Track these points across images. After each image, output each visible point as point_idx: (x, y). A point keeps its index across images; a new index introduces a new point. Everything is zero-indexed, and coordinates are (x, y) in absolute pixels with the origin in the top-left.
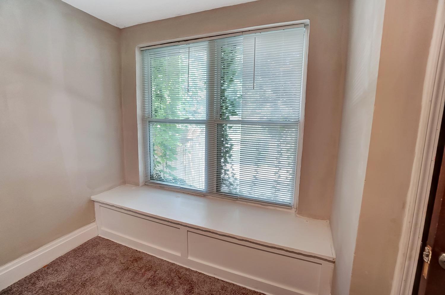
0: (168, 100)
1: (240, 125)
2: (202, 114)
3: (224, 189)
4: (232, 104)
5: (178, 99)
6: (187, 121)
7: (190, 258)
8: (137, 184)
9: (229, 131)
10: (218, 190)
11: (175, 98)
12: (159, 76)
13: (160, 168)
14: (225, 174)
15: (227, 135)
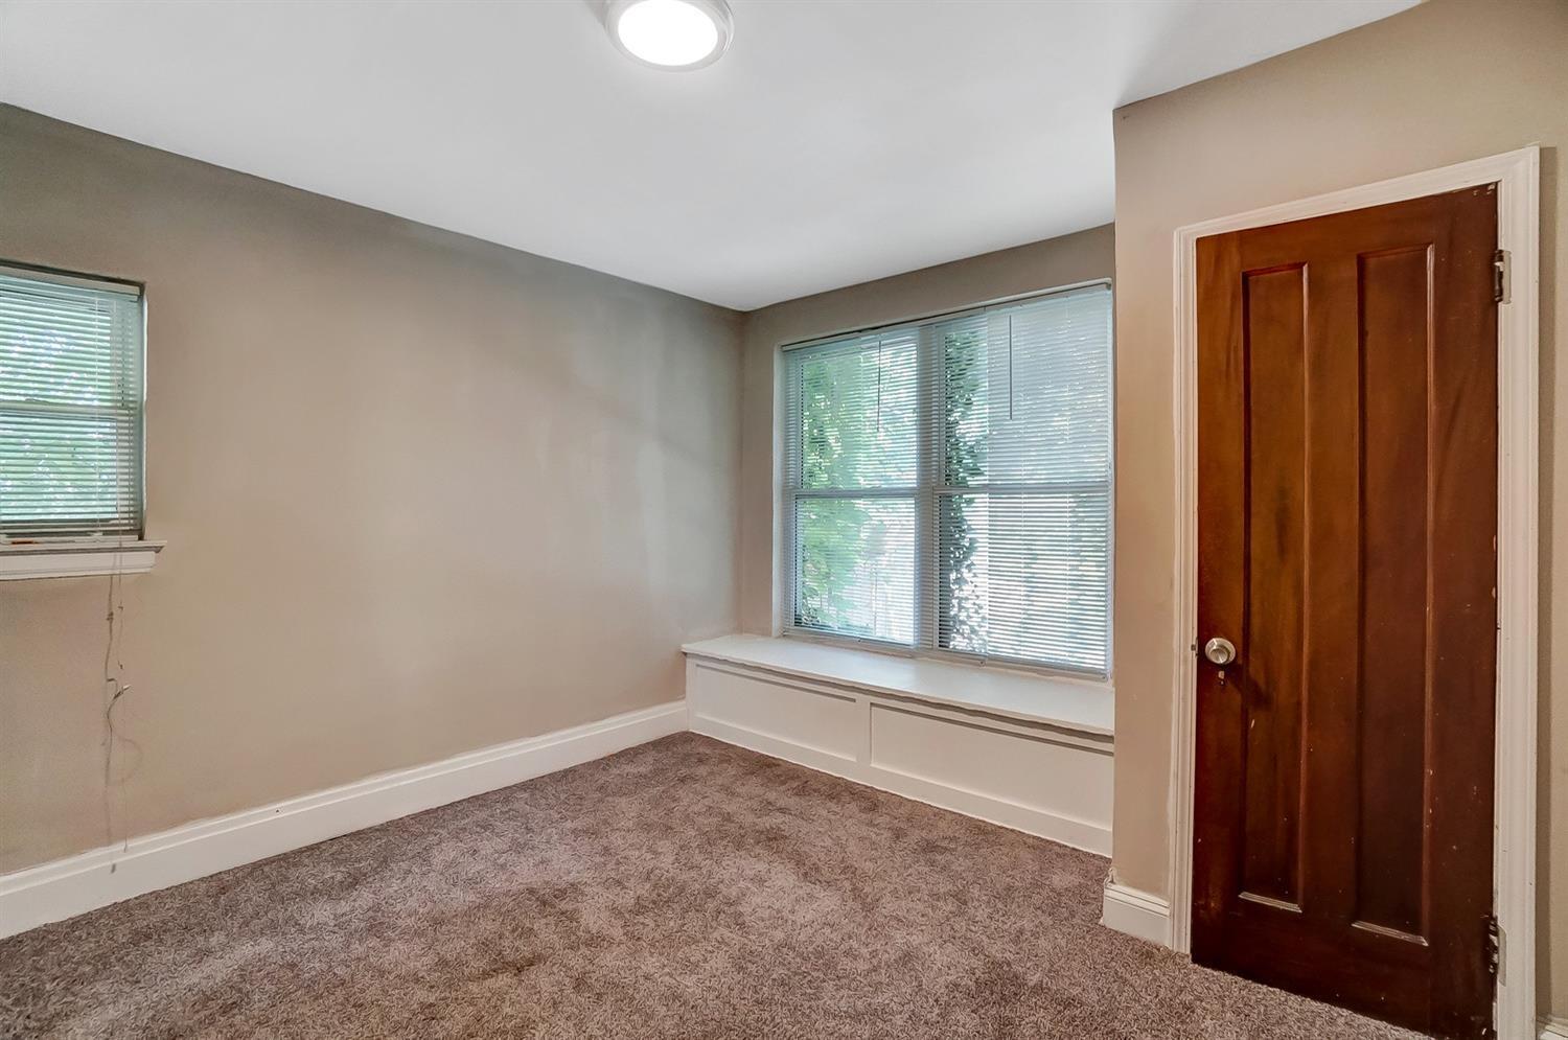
0: (837, 448)
1: (987, 495)
2: (910, 477)
3: (958, 642)
4: (971, 452)
5: (858, 446)
6: (875, 494)
7: (873, 765)
8: (765, 632)
9: (966, 511)
10: (943, 644)
11: (851, 445)
12: (817, 397)
13: (813, 603)
14: (960, 608)
15: (962, 520)
